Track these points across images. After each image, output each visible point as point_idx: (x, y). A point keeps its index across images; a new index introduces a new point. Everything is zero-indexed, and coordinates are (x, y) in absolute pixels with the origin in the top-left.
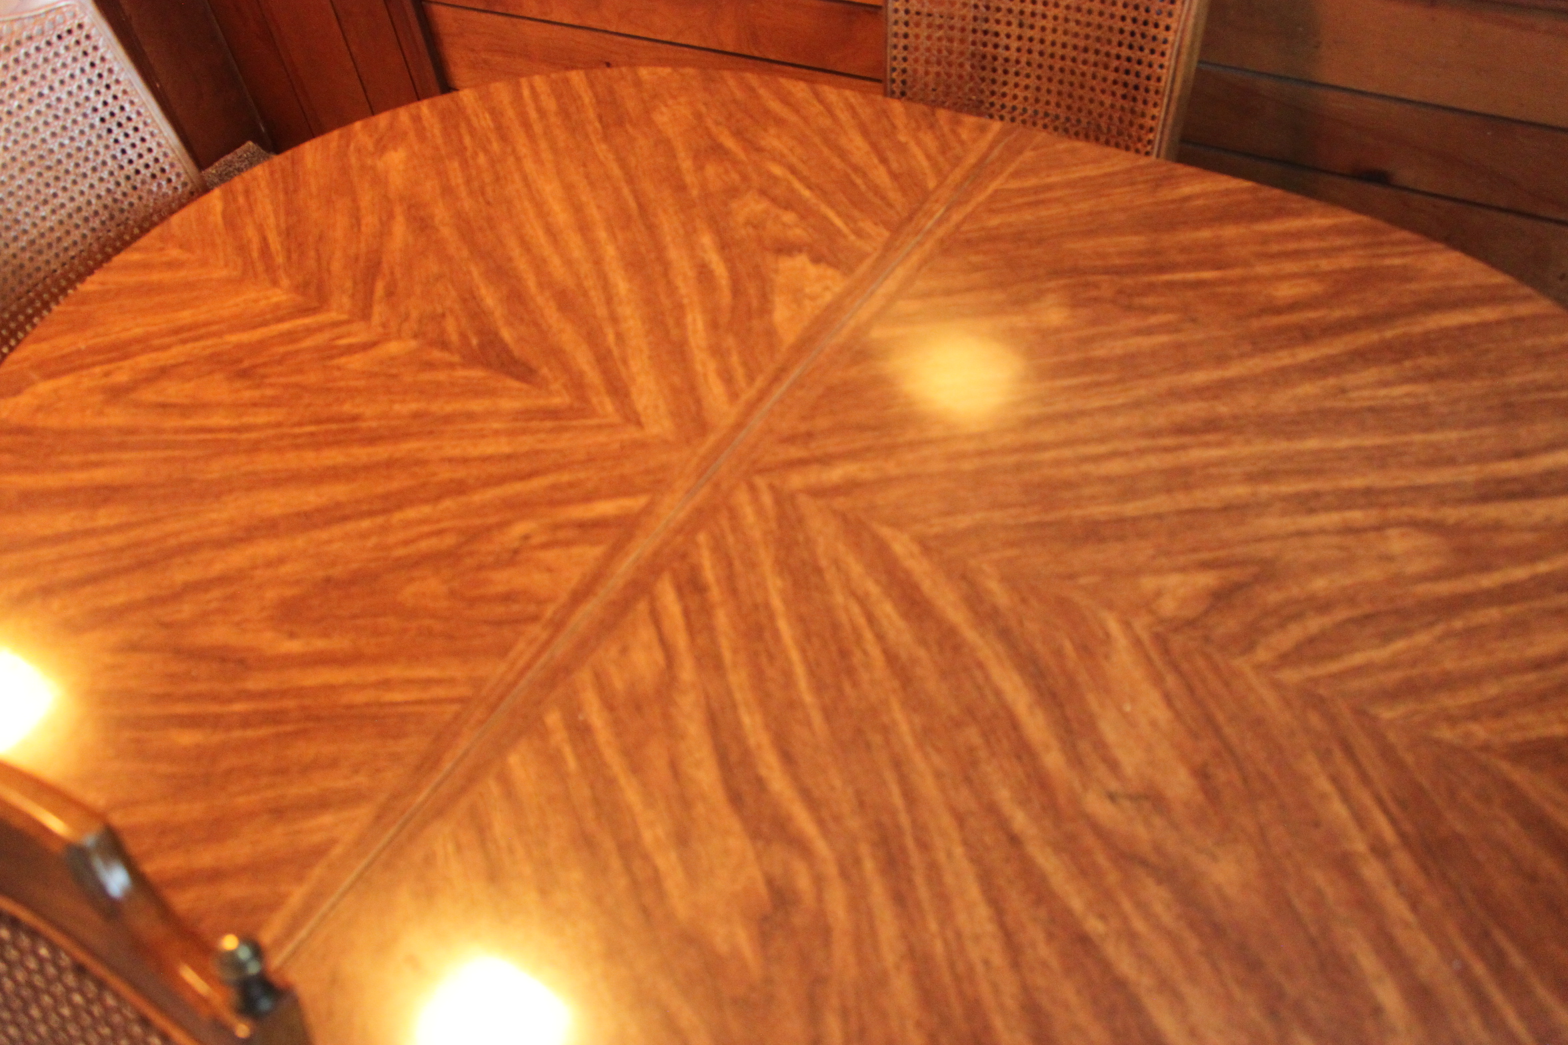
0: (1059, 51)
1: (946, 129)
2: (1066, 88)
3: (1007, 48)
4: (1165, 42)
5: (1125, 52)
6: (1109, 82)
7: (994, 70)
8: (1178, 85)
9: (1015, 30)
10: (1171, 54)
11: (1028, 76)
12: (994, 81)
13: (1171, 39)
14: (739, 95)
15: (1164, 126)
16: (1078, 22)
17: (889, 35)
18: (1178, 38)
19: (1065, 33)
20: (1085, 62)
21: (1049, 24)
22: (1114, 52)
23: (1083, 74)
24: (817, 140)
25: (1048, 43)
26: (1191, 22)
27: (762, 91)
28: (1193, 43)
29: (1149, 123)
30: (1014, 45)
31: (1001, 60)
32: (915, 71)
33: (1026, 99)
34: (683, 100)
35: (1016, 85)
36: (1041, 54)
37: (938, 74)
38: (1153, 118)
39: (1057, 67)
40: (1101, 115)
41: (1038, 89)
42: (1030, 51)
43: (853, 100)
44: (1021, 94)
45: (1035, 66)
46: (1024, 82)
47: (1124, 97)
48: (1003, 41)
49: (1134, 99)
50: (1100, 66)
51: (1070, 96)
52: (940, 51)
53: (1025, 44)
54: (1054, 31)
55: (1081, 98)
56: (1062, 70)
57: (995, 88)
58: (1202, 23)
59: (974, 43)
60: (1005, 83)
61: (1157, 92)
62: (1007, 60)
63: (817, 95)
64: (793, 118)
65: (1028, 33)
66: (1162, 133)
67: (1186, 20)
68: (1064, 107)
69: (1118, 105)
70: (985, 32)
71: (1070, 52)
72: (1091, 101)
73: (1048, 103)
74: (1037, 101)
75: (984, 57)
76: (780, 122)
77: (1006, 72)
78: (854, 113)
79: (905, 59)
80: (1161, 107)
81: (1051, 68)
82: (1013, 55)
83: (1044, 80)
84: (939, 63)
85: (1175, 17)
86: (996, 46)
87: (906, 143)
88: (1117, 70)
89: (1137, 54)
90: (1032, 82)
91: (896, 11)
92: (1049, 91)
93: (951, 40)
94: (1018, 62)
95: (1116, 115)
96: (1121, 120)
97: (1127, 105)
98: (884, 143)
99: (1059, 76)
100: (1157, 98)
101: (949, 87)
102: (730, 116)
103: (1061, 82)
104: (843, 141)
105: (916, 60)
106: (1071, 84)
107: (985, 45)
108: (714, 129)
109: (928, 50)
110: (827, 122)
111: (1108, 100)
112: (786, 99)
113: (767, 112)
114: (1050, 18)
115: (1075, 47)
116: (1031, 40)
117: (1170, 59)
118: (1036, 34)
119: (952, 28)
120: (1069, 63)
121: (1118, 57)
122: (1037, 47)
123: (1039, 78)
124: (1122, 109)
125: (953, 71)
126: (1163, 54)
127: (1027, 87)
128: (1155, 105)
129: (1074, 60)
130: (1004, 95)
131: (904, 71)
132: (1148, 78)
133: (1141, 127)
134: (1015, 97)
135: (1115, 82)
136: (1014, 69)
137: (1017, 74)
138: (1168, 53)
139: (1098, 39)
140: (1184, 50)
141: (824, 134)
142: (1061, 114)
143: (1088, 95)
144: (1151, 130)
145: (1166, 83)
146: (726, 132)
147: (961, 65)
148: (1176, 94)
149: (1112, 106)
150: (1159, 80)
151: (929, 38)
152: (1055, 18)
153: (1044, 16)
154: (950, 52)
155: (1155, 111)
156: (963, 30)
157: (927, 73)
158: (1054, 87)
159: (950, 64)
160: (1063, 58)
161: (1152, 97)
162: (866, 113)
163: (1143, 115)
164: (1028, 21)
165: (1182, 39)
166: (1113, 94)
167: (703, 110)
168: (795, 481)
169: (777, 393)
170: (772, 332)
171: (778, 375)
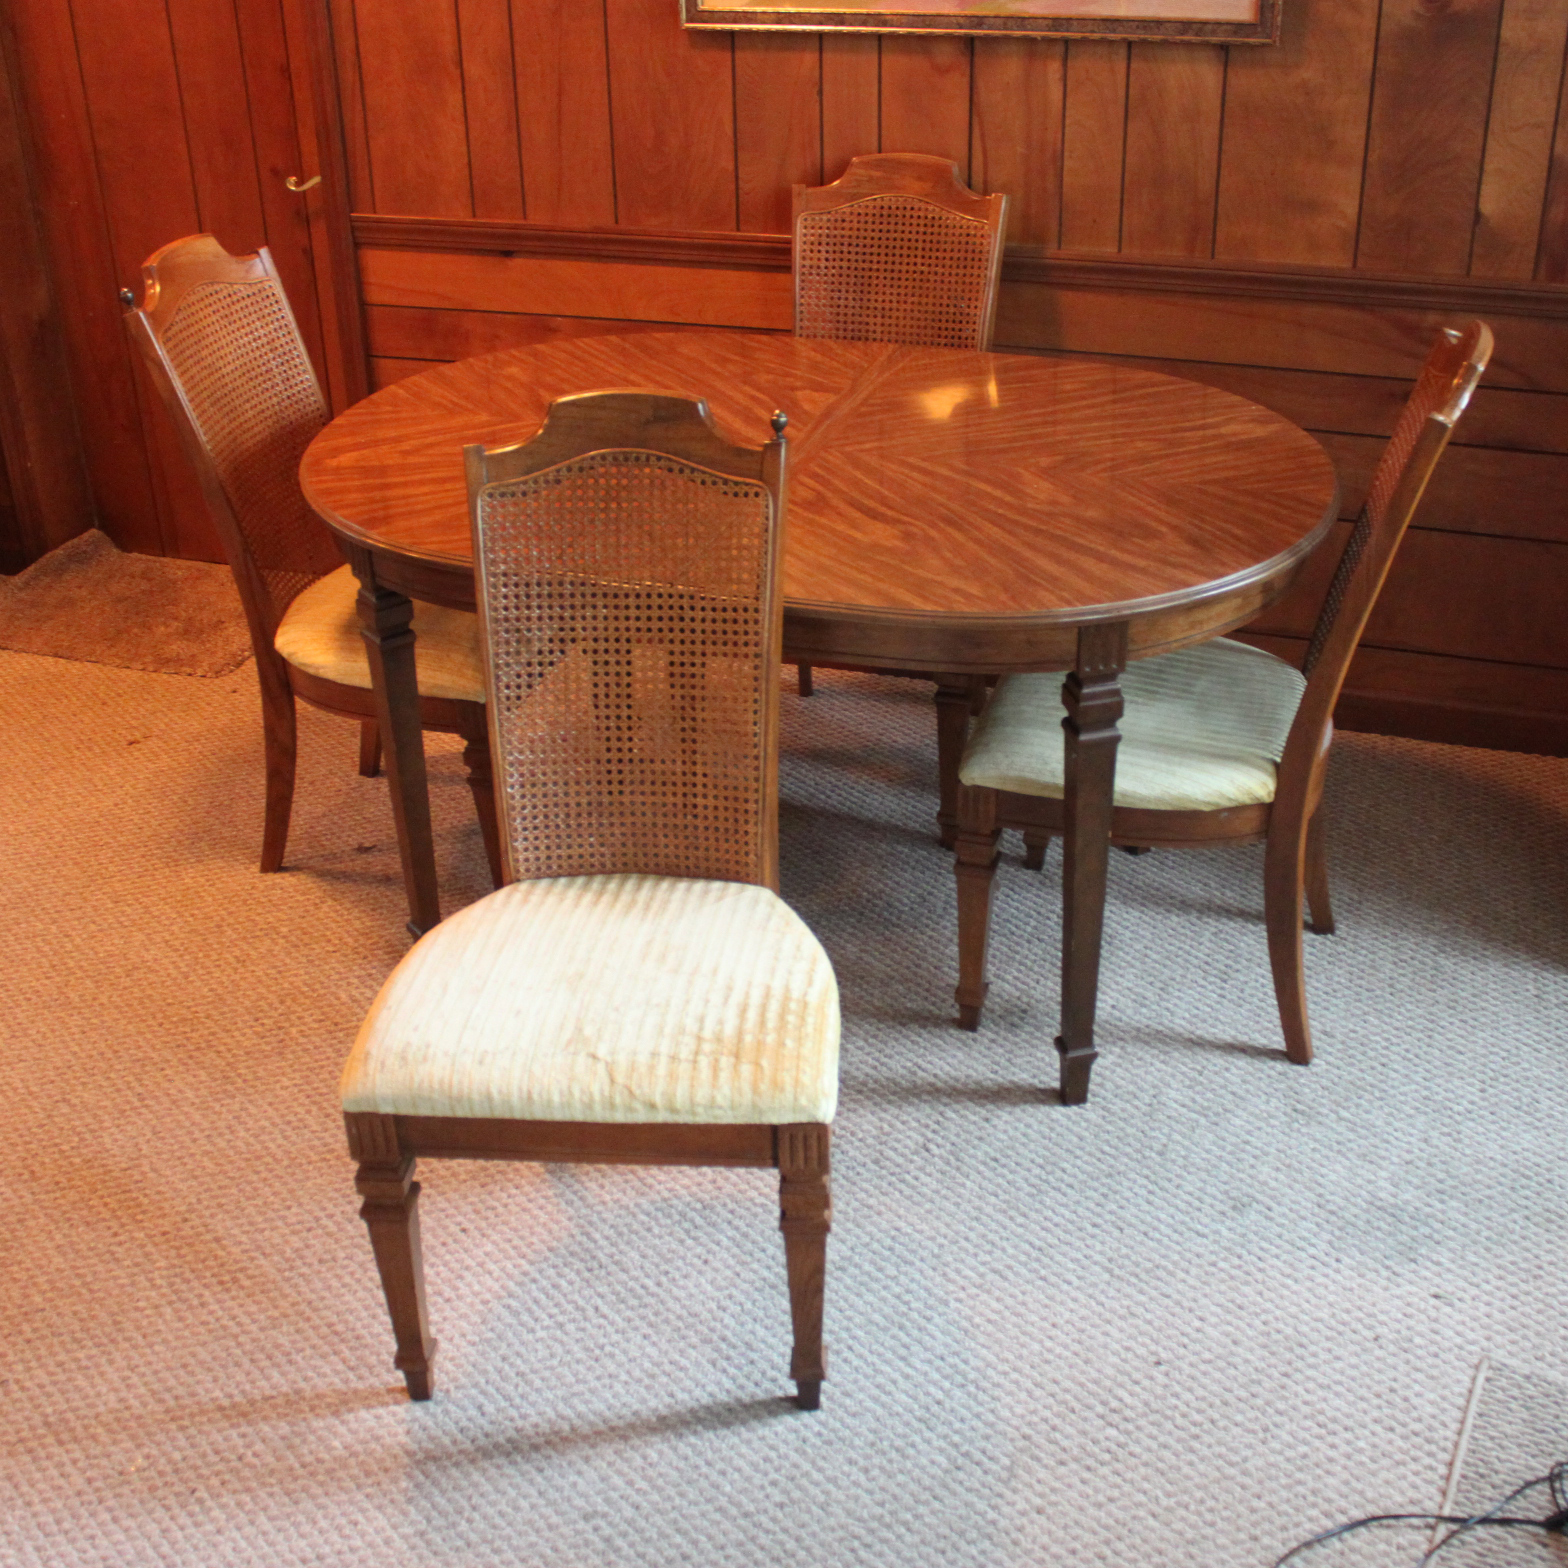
9: (879, 320)
16: (919, 311)
30: (879, 329)
48: (872, 328)
50: (936, 336)
53: (886, 328)
54: (905, 318)
59: (853, 331)
65: (887, 321)
70: (860, 324)
71: (915, 331)
82: (878, 336)
85: (980, 300)
86: (867, 332)
88: (946, 338)
89: (958, 327)
114: (902, 310)
129: (918, 335)
132: (966, 339)
139: (933, 320)
145: (978, 340)
150: (973, 339)
151: (823, 328)
152: (905, 310)
153: (898, 310)
156: (845, 323)
160: (911, 334)
164: (887, 314)
168: (848, 449)
169: (822, 428)
170: (806, 412)
171: (819, 423)
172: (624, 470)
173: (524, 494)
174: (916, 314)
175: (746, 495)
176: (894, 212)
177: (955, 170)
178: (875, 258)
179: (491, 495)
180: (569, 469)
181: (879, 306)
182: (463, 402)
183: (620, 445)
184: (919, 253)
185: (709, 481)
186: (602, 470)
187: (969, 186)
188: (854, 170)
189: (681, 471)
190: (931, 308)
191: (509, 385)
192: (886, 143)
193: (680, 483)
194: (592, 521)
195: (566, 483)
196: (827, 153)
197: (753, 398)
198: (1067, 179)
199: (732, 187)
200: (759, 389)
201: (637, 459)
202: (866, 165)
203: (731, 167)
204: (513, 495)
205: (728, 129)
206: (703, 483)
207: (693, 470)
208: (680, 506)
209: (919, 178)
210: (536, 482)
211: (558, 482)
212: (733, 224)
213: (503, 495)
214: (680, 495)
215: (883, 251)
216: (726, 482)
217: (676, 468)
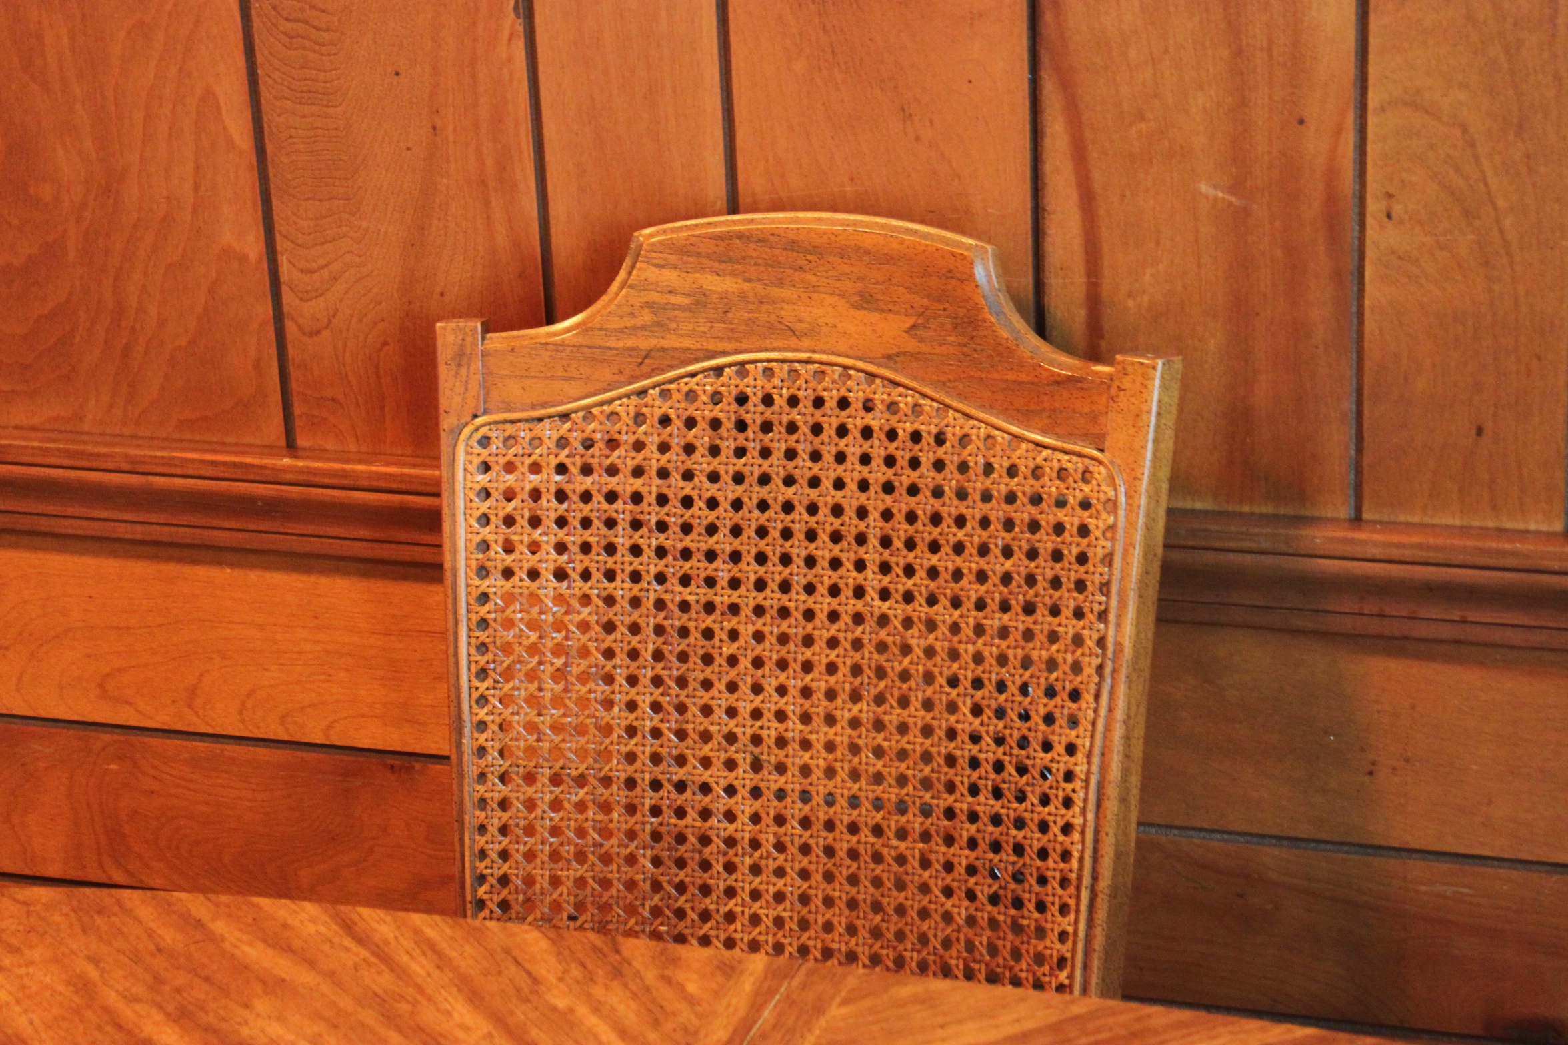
0: (845, 816)
1: (650, 976)
2: (867, 891)
3: (730, 816)
4: (1069, 776)
5: (986, 804)
6: (960, 870)
7: (705, 866)
8: (1107, 862)
9: (744, 777)
10: (1085, 800)
11: (780, 872)
12: (706, 890)
13: (1080, 770)
14: (170, 936)
15: (1087, 953)
16: (879, 752)
17: (468, 805)
18: (1095, 768)
19: (855, 775)
20: (902, 834)
21: (819, 760)
22: (962, 807)
23: (901, 860)
24: (369, 1017)
25: (818, 799)
26: (1118, 732)
27: (219, 927)
28: (1126, 772)
29: (1053, 947)
30: (745, 806)
31: (718, 843)
32: (529, 881)
33: (779, 922)
34: (36, 954)
35: (755, 895)
36: (806, 823)
37: (581, 882)
38: (1063, 936)
39: (842, 848)
40: (947, 943)
41: (805, 899)
42: (780, 820)
43: (431, 933)
44: (768, 914)
45: (793, 850)
46: (770, 885)
47: (994, 899)
48: (721, 802)
49: (1018, 903)
50: (937, 839)
51: (877, 907)
52: (581, 832)
53: (769, 806)
54: (830, 773)
55: (901, 910)
56: (853, 854)
57: (708, 903)
58: (1139, 732)
59: (656, 811)
60: (731, 892)
61: (1064, 882)
62: (731, 842)
63: (348, 927)
64: (306, 978)
65: (772, 781)
66: (1086, 967)
67: (1108, 729)
68: (864, 934)
69: (983, 918)
70: (681, 787)
71: (867, 816)
72: (924, 914)
73: (828, 927)
74: (804, 925)
75: (681, 839)
76: (274, 986)
77: (730, 868)
78: (442, 961)
79: (504, 855)
80: (1078, 911)
81: (829, 851)
82: (744, 829)
83: (818, 877)
84: (581, 857)
85: (1085, 725)
86: (705, 814)
87: (571, 1011)
88: (972, 844)
89: (1009, 809)
90: (792, 885)
91: (482, 751)
92: (828, 902)
93: (606, 808)
94: (755, 844)
95: (982, 941)
96: (993, 950)
97: (1004, 915)
98: (521, 1013)
99: (847, 868)
100: (1067, 895)
101: (605, 908)
102: (158, 981)
103: (853, 880)
104: (428, 1015)
105: (530, 856)
106: (877, 882)
107: (680, 813)
108: (127, 1013)
109: (555, 831)
110: (384, 980)
111: (960, 909)
112: (281, 942)
113: (242, 968)
114: (819, 746)
115: (878, 805)
116: (781, 795)
117: (1084, 812)
118: (792, 782)
119: (606, 781)
120: (866, 835)
121: (973, 817)
122: (795, 809)
123: (804, 874)
124: (993, 924)
125: (612, 871)
126: (1068, 803)
127: (779, 897)
128: (1064, 909)
129: (877, 831)
130: (730, 917)
131: (504, 880)
132: (1043, 854)
133: (1040, 959)
134: (755, 920)
135: (971, 870)
136: (748, 861)
137: (756, 870)
138: (1078, 798)
139: (926, 784)
140: (1112, 791)
141: (382, 1003)
142: (860, 949)
143: (914, 901)
144: (1062, 962)
145: (1081, 860)
146: (158, 1016)
147: (631, 860)
148: (1104, 884)
149: (971, 921)
150: (1066, 856)
151: (556, 805)
152: (830, 747)
153: (806, 745)
154: (606, 833)
155: (1066, 923)
156: (631, 783)
157: (555, 882)
158: (840, 891)
159: (606, 859)
160: (853, 828)
161: (1054, 893)
162: (466, 955)
163: (1041, 933)
164: (771, 756)
165: (1103, 769)
166: (971, 896)
167: (93, 973)
174: (868, 762)
176: (781, 413)
177: (984, 273)
178: (723, 571)
181: (744, 729)
184: (872, 553)
187: (1041, 328)
188: (645, 272)
190: (916, 742)
192: (752, 179)
196: (558, 209)
198: (1374, 292)
199: (265, 310)
202: (684, 251)
203: (253, 247)
205: (238, 128)
209: (866, 301)
212: (274, 429)
215: (749, 545)
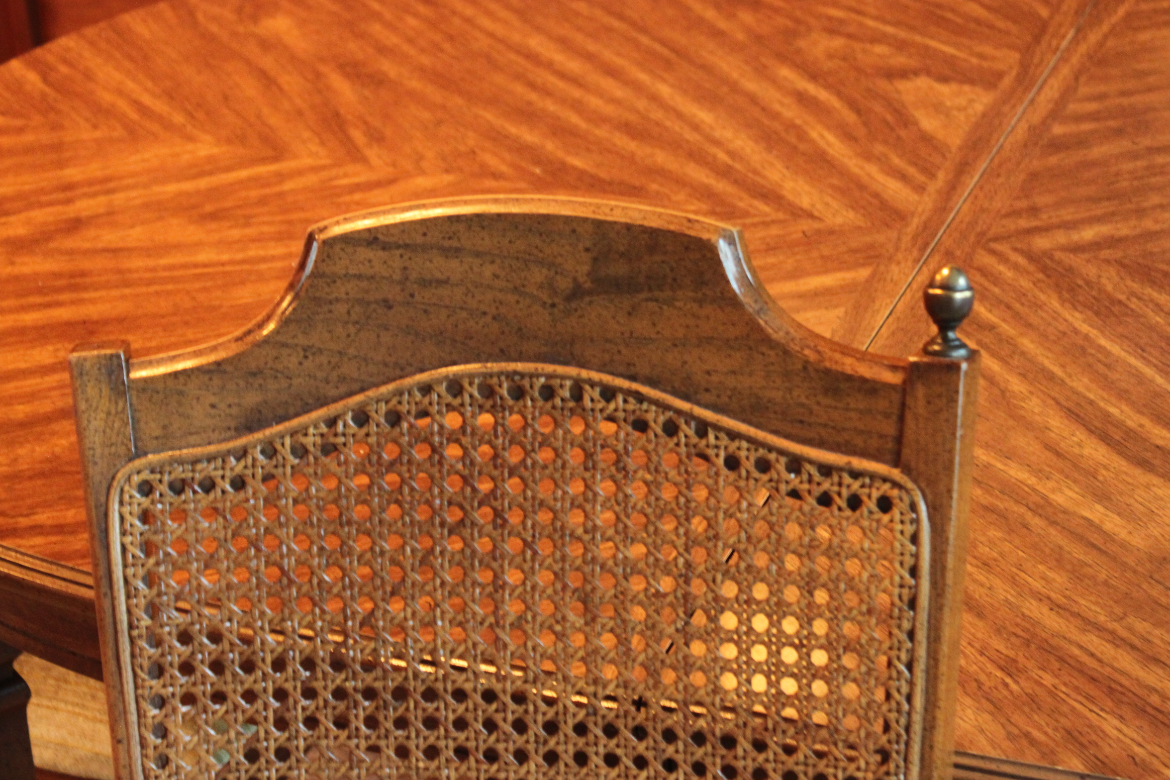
168: (1042, 243)
169: (972, 181)
170: (927, 139)
171: (962, 168)
172: (514, 420)
173: (239, 484)
175: (855, 503)
179: (146, 489)
180: (362, 418)
182: (160, 106)
183: (504, 355)
185: (748, 458)
186: (452, 421)
189: (671, 429)
191: (267, 62)
193: (668, 462)
194: (425, 560)
195: (355, 454)
197: (802, 98)
200: (814, 76)
201: (548, 393)
204: (209, 486)
206: (732, 463)
207: (703, 428)
208: (667, 526)
210: (270, 451)
211: (329, 449)
213: (178, 487)
214: (668, 493)
216: (795, 464)
217: (656, 419)
